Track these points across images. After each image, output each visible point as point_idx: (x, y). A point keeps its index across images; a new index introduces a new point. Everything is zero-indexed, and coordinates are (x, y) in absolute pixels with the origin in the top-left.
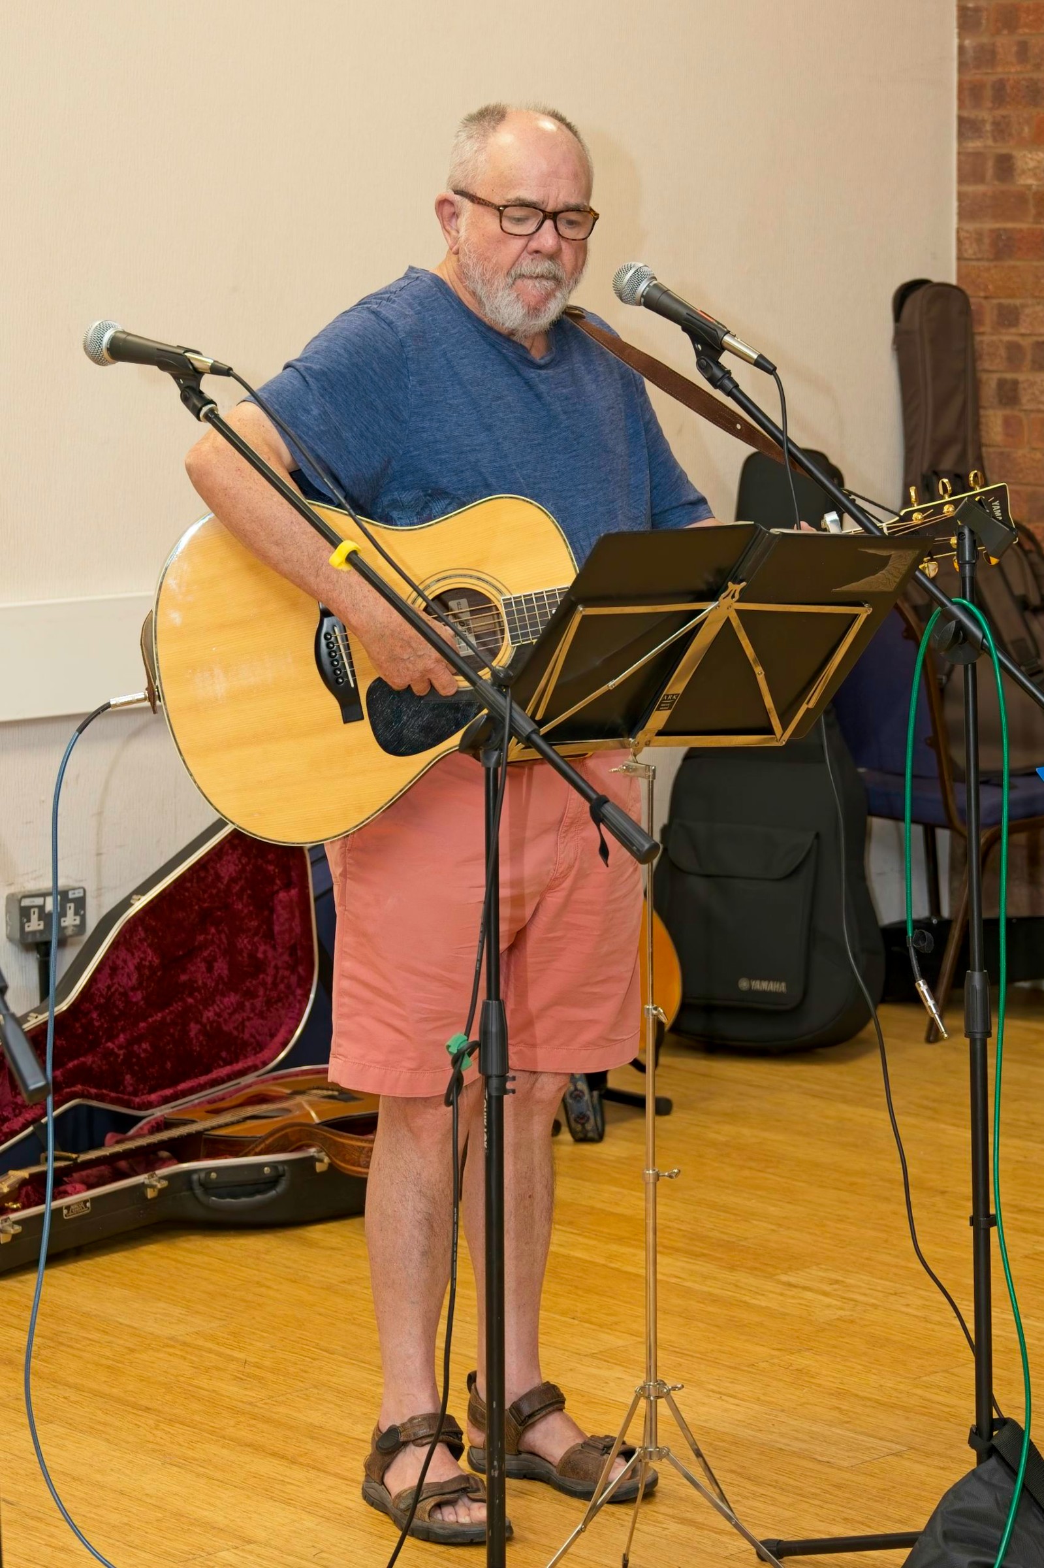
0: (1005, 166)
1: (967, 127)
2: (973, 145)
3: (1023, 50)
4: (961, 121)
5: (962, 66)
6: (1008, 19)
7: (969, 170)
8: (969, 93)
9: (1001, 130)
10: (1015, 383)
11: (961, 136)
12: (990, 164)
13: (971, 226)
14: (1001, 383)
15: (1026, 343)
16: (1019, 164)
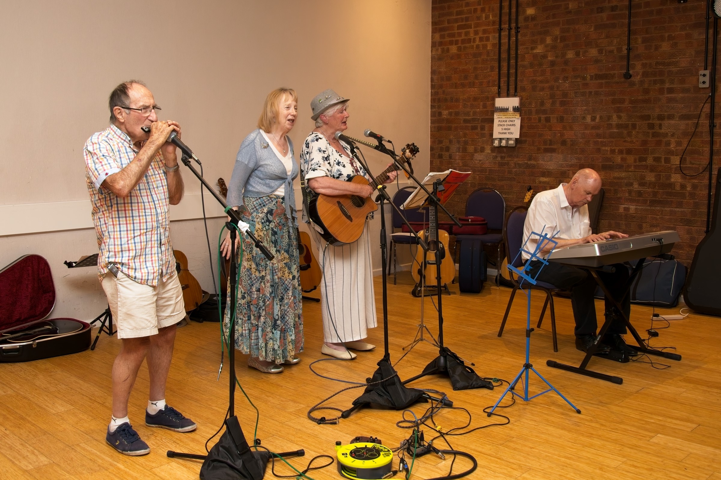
0: (440, 114)
1: (432, 107)
2: (434, 110)
3: (444, 92)
4: (431, 105)
5: (432, 95)
6: (441, 87)
7: (433, 115)
8: (433, 100)
9: (439, 107)
10: (442, 154)
11: (431, 108)
12: (437, 113)
13: (433, 125)
14: (439, 154)
15: (444, 147)
16: (443, 113)
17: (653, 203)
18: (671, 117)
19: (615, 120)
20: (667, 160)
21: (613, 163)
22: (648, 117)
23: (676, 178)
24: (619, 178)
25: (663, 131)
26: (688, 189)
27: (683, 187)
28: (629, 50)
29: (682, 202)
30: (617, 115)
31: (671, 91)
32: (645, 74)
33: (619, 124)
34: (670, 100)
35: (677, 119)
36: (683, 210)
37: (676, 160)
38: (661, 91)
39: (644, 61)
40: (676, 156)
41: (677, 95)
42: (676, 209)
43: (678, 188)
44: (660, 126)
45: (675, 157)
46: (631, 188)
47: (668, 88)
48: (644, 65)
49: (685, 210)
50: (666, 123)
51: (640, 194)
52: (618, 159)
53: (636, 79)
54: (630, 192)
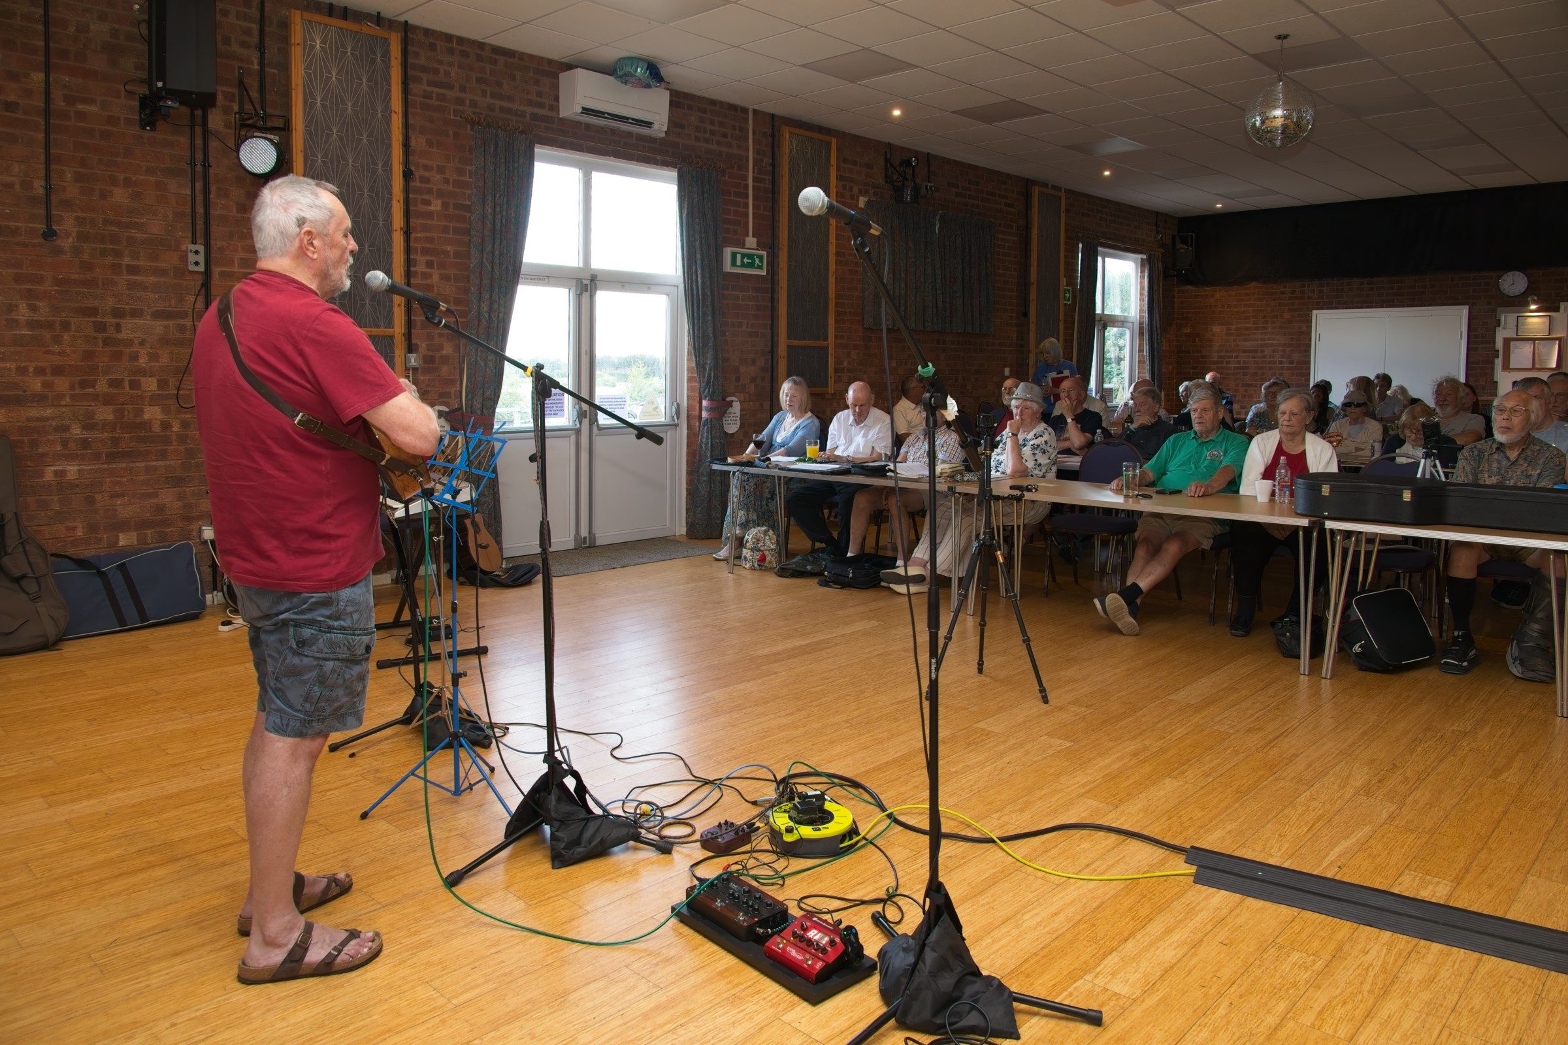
17: (112, 457)
18: (136, 313)
19: (23, 312)
20: (134, 385)
21: (25, 391)
22: (93, 312)
23: (153, 413)
24: (38, 419)
25: (122, 336)
26: (175, 429)
27: (166, 426)
28: (48, 189)
29: (166, 450)
30: (27, 304)
31: (133, 270)
32: (82, 237)
33: (33, 320)
34: (132, 286)
35: (149, 318)
36: (168, 463)
37: (150, 385)
38: (116, 268)
39: (80, 214)
40: (150, 377)
41: (144, 278)
42: (155, 463)
43: (157, 428)
44: (118, 328)
45: (150, 379)
46: (67, 435)
47: (128, 266)
48: (80, 221)
49: (172, 462)
50: (127, 322)
51: (85, 444)
52: (36, 385)
53: (67, 243)
54: (65, 443)
